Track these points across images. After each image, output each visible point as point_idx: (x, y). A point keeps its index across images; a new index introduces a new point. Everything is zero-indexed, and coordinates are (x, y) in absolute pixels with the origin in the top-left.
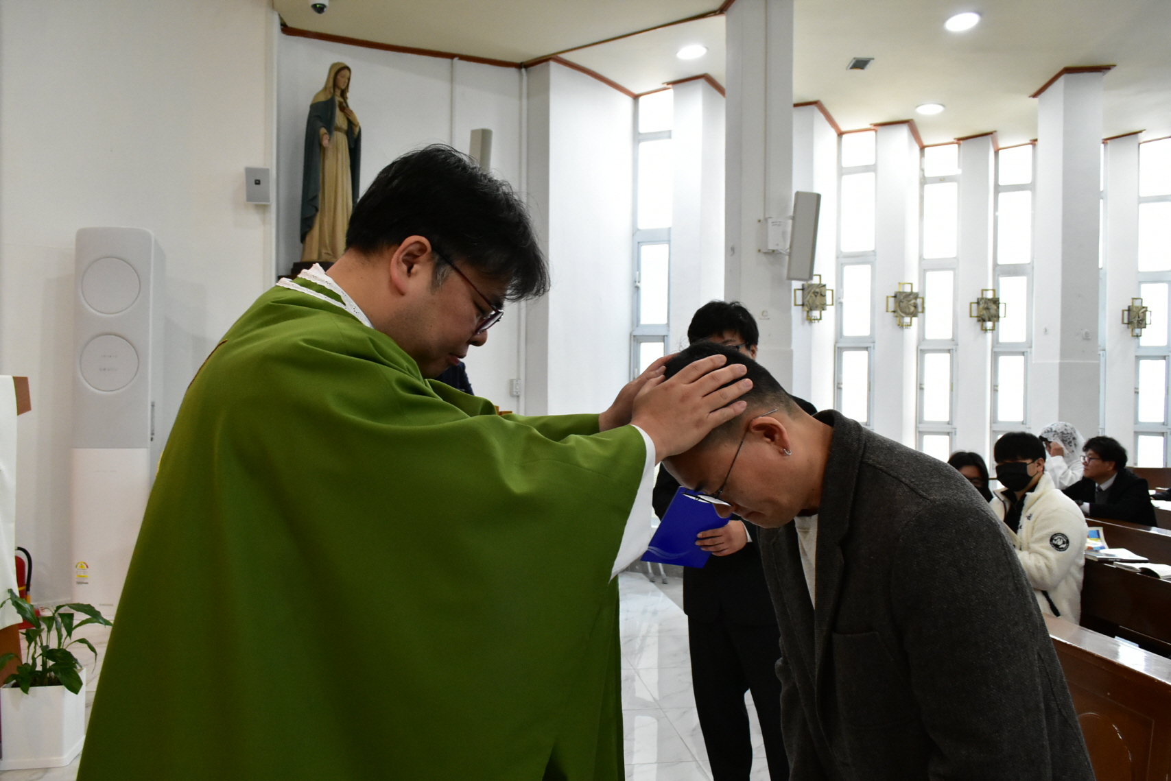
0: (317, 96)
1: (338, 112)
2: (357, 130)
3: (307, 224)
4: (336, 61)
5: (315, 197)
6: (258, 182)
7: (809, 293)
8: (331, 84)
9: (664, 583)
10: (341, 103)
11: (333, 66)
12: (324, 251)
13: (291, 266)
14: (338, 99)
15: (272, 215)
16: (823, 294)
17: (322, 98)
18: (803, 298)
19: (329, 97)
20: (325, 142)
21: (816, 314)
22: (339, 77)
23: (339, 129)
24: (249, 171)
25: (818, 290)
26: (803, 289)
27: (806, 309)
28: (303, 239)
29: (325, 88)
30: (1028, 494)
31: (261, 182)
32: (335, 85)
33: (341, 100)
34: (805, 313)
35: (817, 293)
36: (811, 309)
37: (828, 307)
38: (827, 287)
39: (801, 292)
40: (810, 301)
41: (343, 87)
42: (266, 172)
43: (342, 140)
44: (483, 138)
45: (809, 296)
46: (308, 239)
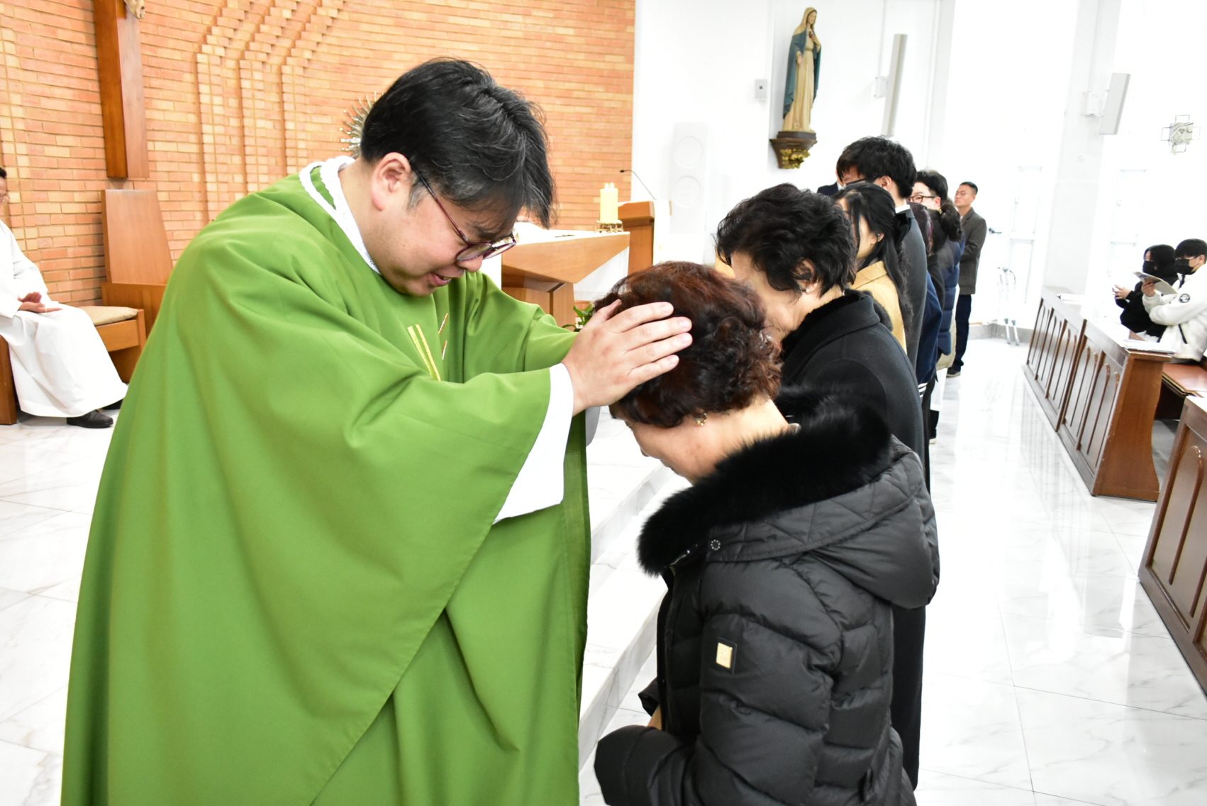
0: (796, 30)
1: (808, 38)
2: (818, 48)
3: (787, 109)
4: (808, 7)
5: (792, 93)
6: (761, 88)
7: (1175, 130)
8: (805, 22)
9: (1017, 345)
10: (810, 33)
11: (808, 9)
12: (795, 124)
13: (777, 133)
14: (809, 30)
15: (768, 105)
16: (1190, 131)
17: (799, 32)
18: (1170, 135)
19: (803, 30)
20: (800, 60)
21: (1180, 147)
22: (810, 17)
23: (808, 49)
24: (757, 81)
25: (1184, 128)
26: (1170, 127)
27: (1171, 143)
28: (784, 116)
29: (802, 25)
30: (1187, 276)
31: (763, 87)
32: (807, 22)
33: (811, 30)
34: (1171, 146)
35: (1184, 130)
36: (1175, 144)
37: (1191, 142)
38: (1194, 125)
39: (1169, 129)
40: (1175, 137)
41: (812, 23)
42: (765, 81)
43: (809, 56)
44: (901, 40)
45: (1175, 133)
46: (787, 117)
